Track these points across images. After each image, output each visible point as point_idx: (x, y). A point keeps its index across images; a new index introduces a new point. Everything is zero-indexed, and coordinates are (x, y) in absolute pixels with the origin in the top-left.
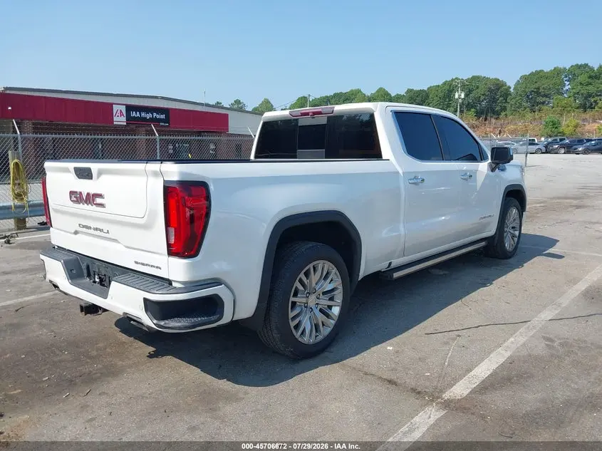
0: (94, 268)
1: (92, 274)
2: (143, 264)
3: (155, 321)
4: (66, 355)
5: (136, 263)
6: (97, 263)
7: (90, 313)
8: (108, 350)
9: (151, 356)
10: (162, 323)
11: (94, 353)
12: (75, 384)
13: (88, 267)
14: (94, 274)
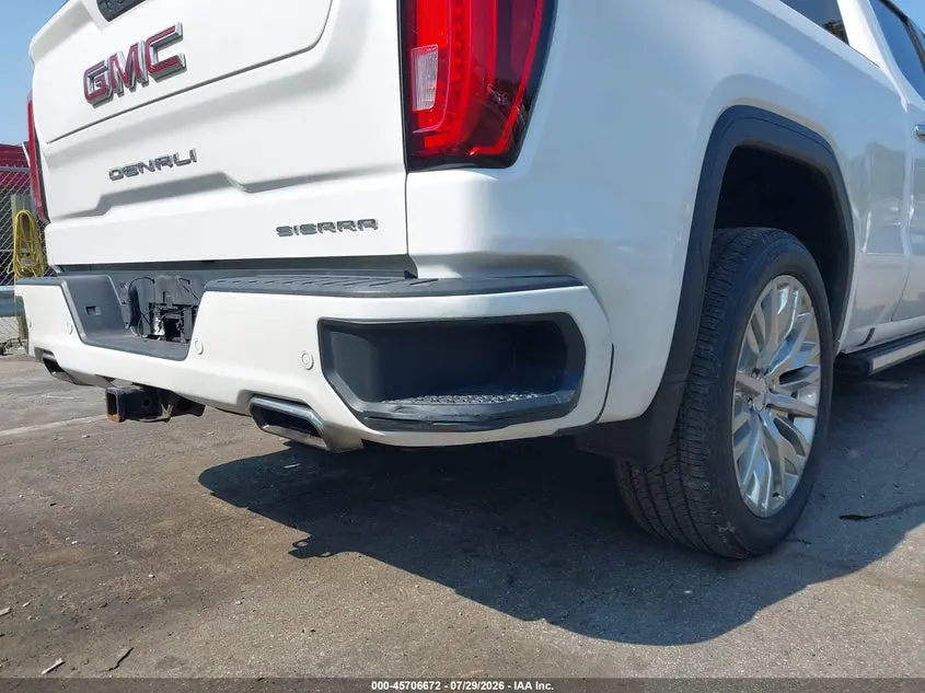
0: (150, 295)
1: (144, 309)
2: (307, 229)
3: (360, 406)
4: (74, 550)
5: (284, 231)
6: (161, 276)
7: (136, 416)
8: (187, 536)
9: (300, 552)
10: (387, 407)
11: (149, 543)
12: (87, 629)
13: (134, 296)
14: (152, 315)
